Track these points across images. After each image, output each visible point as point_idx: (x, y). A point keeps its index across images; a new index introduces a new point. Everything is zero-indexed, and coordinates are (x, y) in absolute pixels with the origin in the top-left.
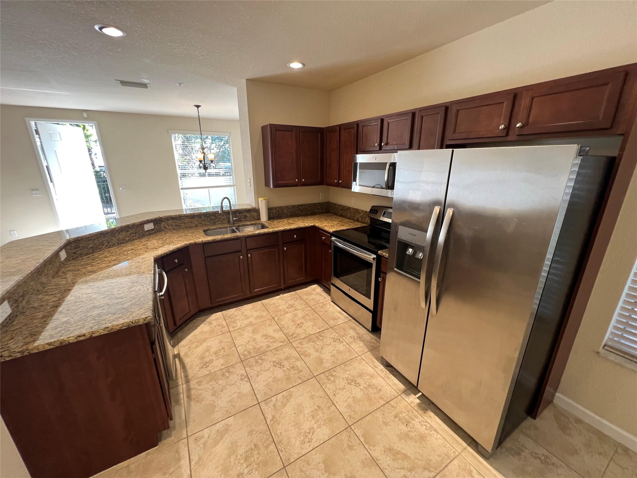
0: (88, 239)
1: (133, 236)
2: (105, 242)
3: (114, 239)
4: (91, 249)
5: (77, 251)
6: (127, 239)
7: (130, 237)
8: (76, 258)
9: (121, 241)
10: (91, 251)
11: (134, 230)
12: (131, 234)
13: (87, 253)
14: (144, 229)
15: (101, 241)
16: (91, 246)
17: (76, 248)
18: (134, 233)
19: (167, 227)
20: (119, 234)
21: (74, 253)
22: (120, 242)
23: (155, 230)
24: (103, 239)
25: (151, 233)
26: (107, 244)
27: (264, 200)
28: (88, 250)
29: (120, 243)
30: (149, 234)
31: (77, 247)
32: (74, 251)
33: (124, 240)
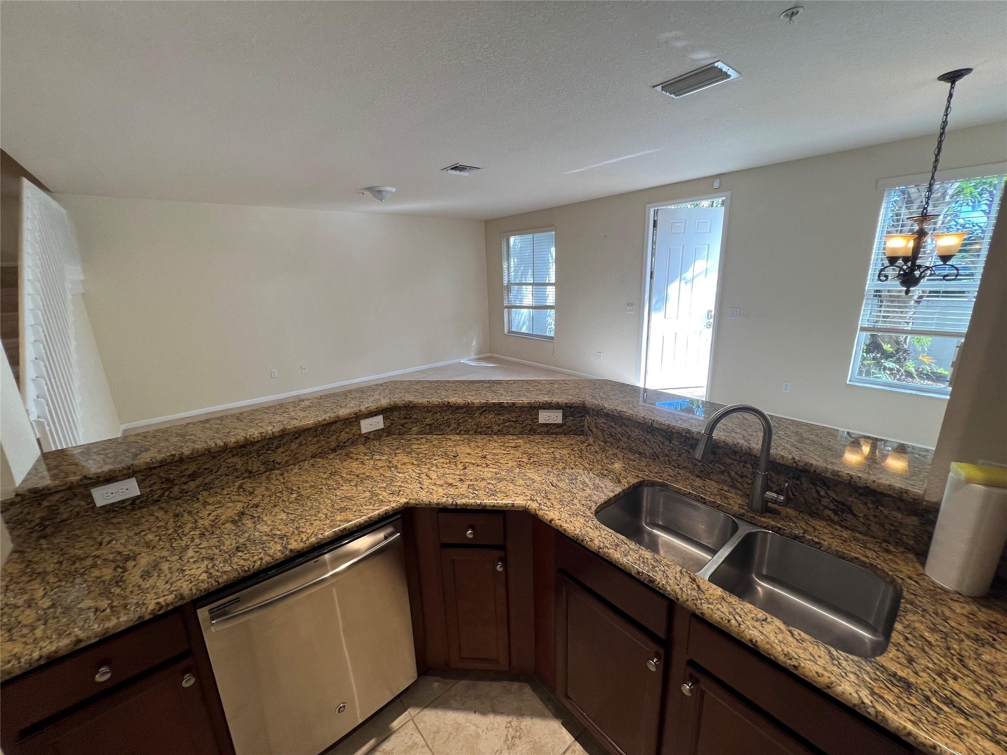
0: (426, 409)
1: (511, 426)
2: (453, 422)
3: (470, 420)
4: (428, 427)
5: (406, 423)
6: (496, 428)
7: (502, 426)
8: (404, 434)
9: (482, 428)
10: (428, 431)
11: (514, 414)
12: (505, 421)
13: (421, 431)
14: (537, 419)
15: (446, 418)
16: (428, 421)
17: (406, 418)
18: (512, 421)
19: (594, 430)
20: (481, 414)
21: (403, 426)
22: (479, 430)
23: (564, 427)
24: (451, 416)
25: (550, 430)
26: (455, 426)
27: (988, 484)
28: (422, 426)
29: (480, 433)
30: (547, 433)
31: (408, 417)
32: (403, 421)
33: (488, 428)
